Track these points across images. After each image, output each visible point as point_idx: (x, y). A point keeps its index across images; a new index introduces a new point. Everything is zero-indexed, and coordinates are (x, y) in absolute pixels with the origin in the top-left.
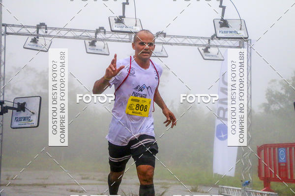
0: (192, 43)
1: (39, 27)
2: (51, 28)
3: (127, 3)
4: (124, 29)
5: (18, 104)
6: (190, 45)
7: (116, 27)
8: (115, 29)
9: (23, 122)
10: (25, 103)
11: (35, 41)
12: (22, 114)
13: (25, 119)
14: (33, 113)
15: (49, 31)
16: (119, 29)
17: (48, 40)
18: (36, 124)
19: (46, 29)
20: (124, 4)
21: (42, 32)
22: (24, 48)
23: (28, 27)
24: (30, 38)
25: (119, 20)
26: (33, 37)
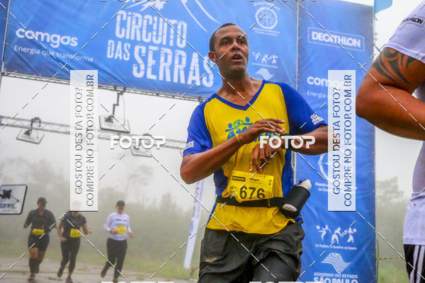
0: (174, 146)
1: (33, 121)
2: (45, 123)
3: (118, 105)
4: (113, 128)
5: (4, 191)
6: (173, 148)
7: (105, 125)
8: (104, 127)
9: (7, 209)
10: (10, 191)
11: (28, 133)
12: (7, 201)
13: (9, 206)
14: (18, 201)
15: (42, 125)
16: (107, 127)
17: (41, 133)
18: (19, 211)
19: (40, 123)
20: (114, 105)
21: (35, 125)
22: (17, 139)
23: (23, 120)
24: (24, 130)
25: (109, 120)
26: (27, 130)
